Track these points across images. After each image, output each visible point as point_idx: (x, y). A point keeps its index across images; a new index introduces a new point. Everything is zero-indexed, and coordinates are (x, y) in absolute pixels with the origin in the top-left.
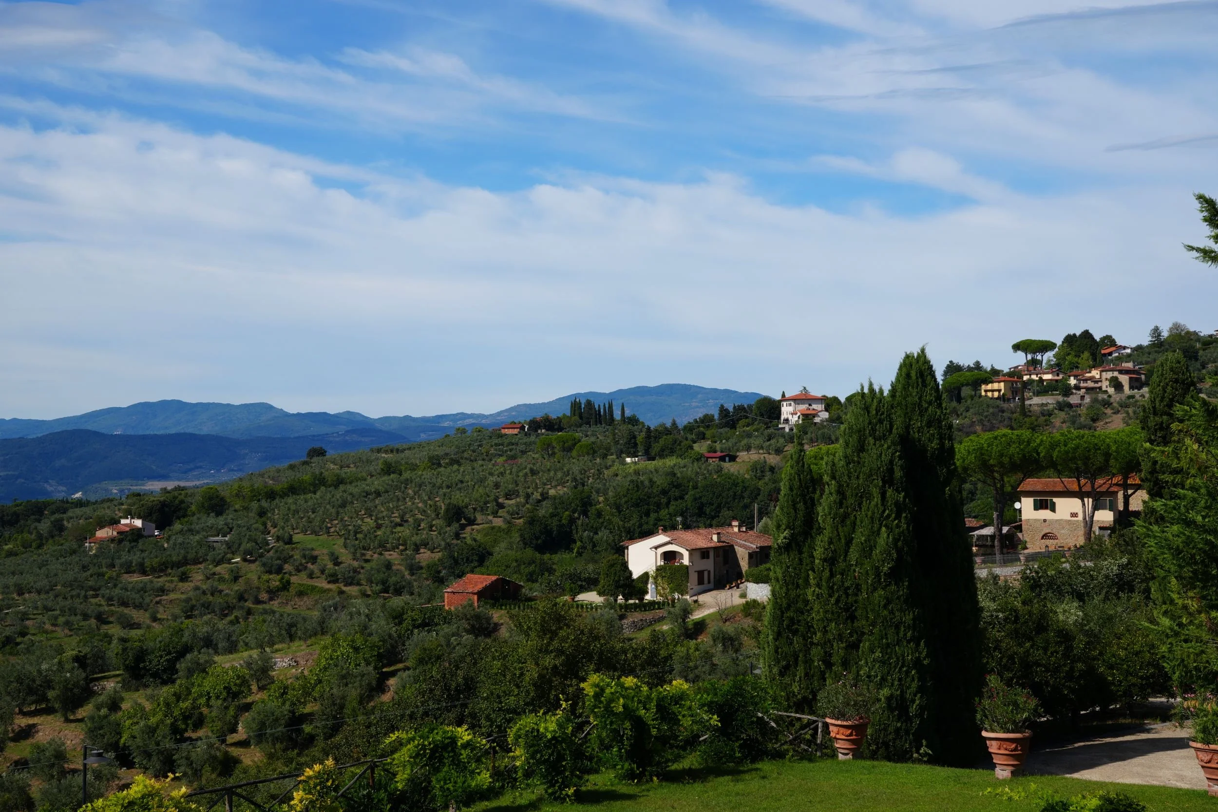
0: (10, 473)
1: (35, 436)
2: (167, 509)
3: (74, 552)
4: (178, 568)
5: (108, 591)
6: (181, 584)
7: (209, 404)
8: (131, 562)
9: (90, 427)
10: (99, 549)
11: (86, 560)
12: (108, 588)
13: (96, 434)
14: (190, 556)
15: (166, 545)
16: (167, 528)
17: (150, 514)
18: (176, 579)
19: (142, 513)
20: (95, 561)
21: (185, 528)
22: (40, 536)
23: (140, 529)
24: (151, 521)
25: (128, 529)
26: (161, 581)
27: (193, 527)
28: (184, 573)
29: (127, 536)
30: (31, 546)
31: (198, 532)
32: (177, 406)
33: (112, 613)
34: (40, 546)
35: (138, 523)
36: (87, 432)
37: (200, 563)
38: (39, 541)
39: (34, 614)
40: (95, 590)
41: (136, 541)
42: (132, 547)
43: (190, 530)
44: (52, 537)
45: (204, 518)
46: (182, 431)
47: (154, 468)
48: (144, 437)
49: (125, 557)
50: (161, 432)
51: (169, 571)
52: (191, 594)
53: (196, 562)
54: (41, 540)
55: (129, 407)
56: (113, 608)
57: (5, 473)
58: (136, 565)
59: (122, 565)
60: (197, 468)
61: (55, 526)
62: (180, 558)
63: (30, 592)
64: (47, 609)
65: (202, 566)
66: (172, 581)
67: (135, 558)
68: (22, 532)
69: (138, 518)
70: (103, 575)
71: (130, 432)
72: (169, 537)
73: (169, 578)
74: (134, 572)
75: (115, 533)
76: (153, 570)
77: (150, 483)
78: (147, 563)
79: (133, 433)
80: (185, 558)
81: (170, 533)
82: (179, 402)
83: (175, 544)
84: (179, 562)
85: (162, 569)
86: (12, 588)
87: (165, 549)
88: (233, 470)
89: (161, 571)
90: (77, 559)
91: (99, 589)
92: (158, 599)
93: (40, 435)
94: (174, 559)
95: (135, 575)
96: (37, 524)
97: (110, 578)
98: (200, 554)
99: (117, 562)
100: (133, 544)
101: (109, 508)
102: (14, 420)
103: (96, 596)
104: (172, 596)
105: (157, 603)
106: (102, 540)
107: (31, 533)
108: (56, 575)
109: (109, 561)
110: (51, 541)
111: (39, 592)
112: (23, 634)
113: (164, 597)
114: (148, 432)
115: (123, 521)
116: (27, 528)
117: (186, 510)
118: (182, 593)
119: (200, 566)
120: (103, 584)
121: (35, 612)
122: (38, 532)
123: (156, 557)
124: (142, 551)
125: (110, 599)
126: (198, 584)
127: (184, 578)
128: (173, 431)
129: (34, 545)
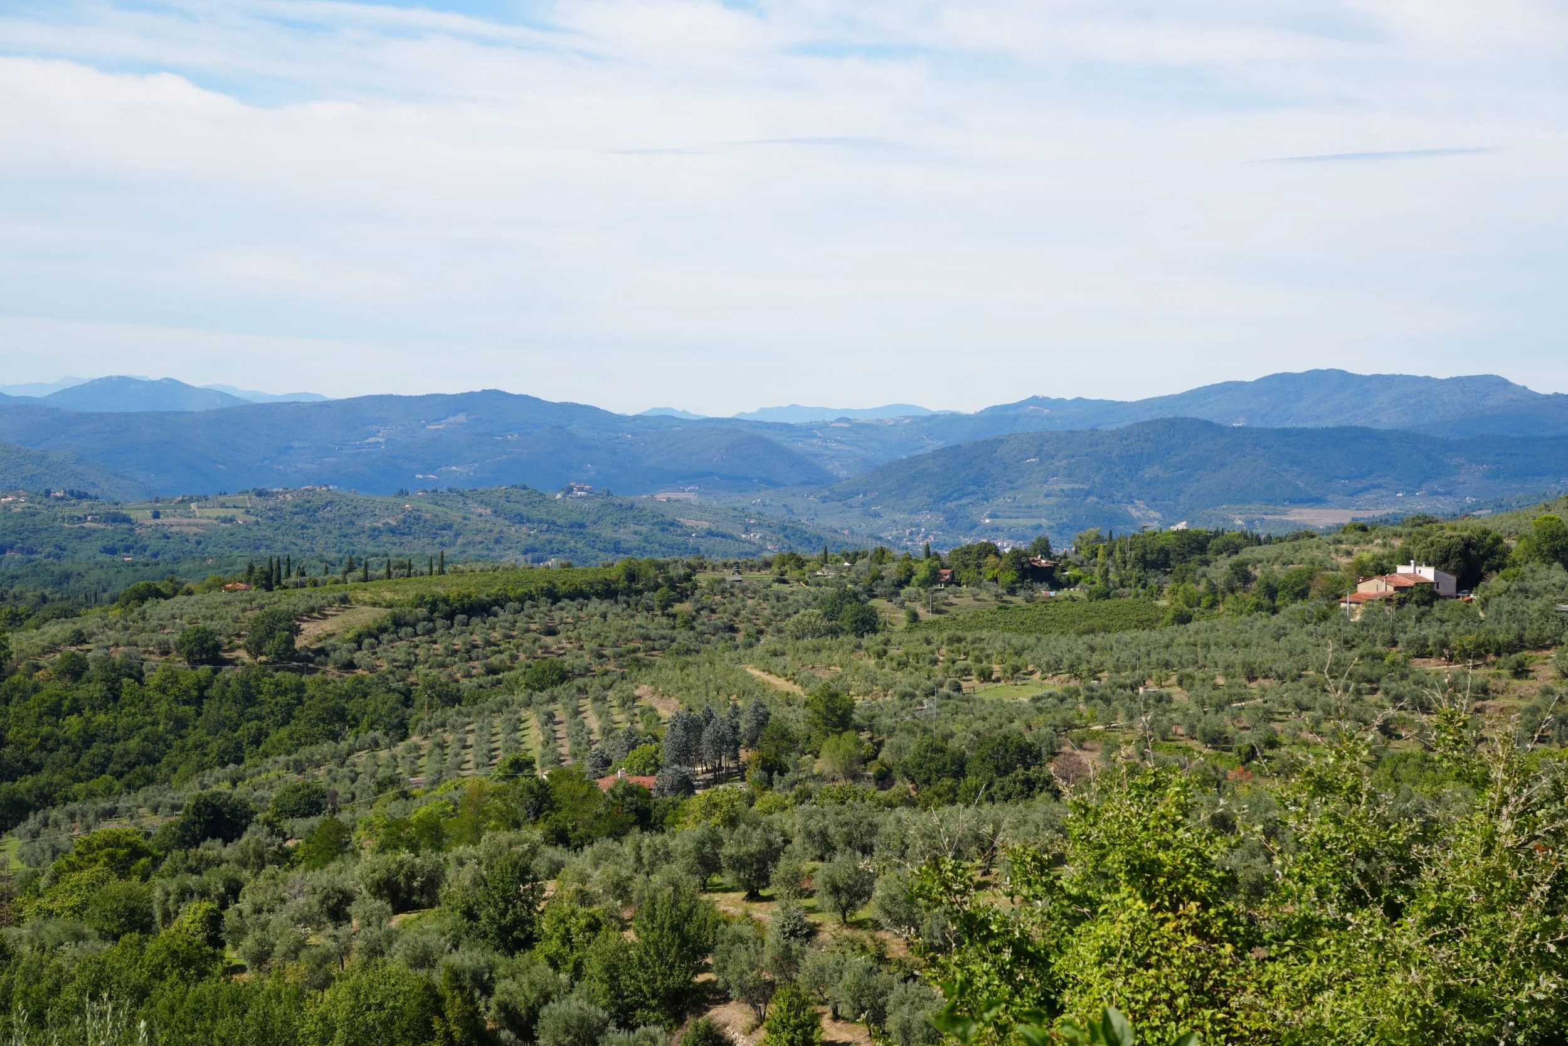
0: (1076, 486)
1: (1114, 427)
2: (1473, 552)
3: (1325, 617)
4: (1510, 653)
5: (1393, 684)
6: (1516, 681)
7: (1392, 378)
8: (1426, 639)
9: (1193, 413)
10: (1367, 613)
11: (1348, 632)
12: (1391, 679)
13: (1208, 425)
14: (1527, 635)
15: (1481, 614)
16: (1482, 584)
17: (1445, 560)
18: (1505, 672)
19: (1431, 558)
20: (1364, 633)
21: (1514, 587)
22: (1213, 589)
23: (1432, 583)
24: (1446, 570)
25: (1411, 583)
26: (1479, 674)
27: (1527, 584)
28: (1520, 664)
29: (1412, 595)
30: (1199, 604)
31: (1537, 594)
32: (1339, 380)
33: (1405, 723)
34: (1213, 605)
35: (1428, 573)
36: (1193, 421)
37: (1548, 648)
38: (1211, 597)
39: (1280, 714)
40: (1370, 681)
41: (1429, 603)
42: (1423, 614)
43: (1524, 591)
44: (1232, 591)
45: (1543, 571)
46: (1346, 424)
47: (1301, 485)
48: (1285, 433)
49: (1413, 632)
50: (1310, 425)
51: (1492, 658)
52: (1537, 700)
53: (1540, 645)
54: (1215, 594)
55: (1257, 382)
56: (1403, 713)
57: (1071, 486)
58: (1435, 644)
59: (1410, 644)
60: (1374, 487)
61: (1236, 573)
62: (1512, 637)
63: (1266, 677)
64: (1301, 708)
65: (1553, 653)
66: (1499, 676)
67: (1431, 632)
68: (1183, 581)
69: (1429, 565)
70: (1381, 657)
71: (1258, 423)
72: (1487, 600)
73: (1493, 670)
74: (1430, 655)
75: (1391, 589)
76: (1465, 655)
77: (1296, 510)
78: (1454, 641)
79: (1263, 426)
80: (1520, 638)
81: (1487, 593)
82: (1342, 373)
83: (1499, 613)
84: (1510, 643)
85: (1479, 653)
86: (1239, 669)
87: (1481, 621)
88: (1436, 493)
89: (1479, 656)
90: (1335, 628)
91: (1378, 680)
92: (1479, 704)
93: (1121, 426)
94: (1501, 638)
95: (1432, 661)
96: (1204, 568)
97: (1393, 663)
98: (1547, 632)
99: (1402, 638)
100: (1423, 608)
101: (1318, 547)
102: (1079, 401)
103: (1374, 691)
104: (1502, 701)
105: (1478, 710)
106: (1370, 600)
107: (1198, 583)
108: (1304, 652)
109: (1387, 634)
110: (1230, 598)
111: (1280, 677)
112: (1272, 744)
113: (1489, 702)
114: (1288, 425)
115: (1401, 569)
116: (1190, 575)
117: (1505, 556)
118: (1520, 697)
119: (1546, 653)
120: (1383, 671)
121: (1282, 710)
122: (1209, 582)
123: (1469, 632)
124: (1442, 621)
125: (1398, 698)
126: (1549, 683)
127: (1521, 672)
128: (1330, 423)
129: (1204, 602)
